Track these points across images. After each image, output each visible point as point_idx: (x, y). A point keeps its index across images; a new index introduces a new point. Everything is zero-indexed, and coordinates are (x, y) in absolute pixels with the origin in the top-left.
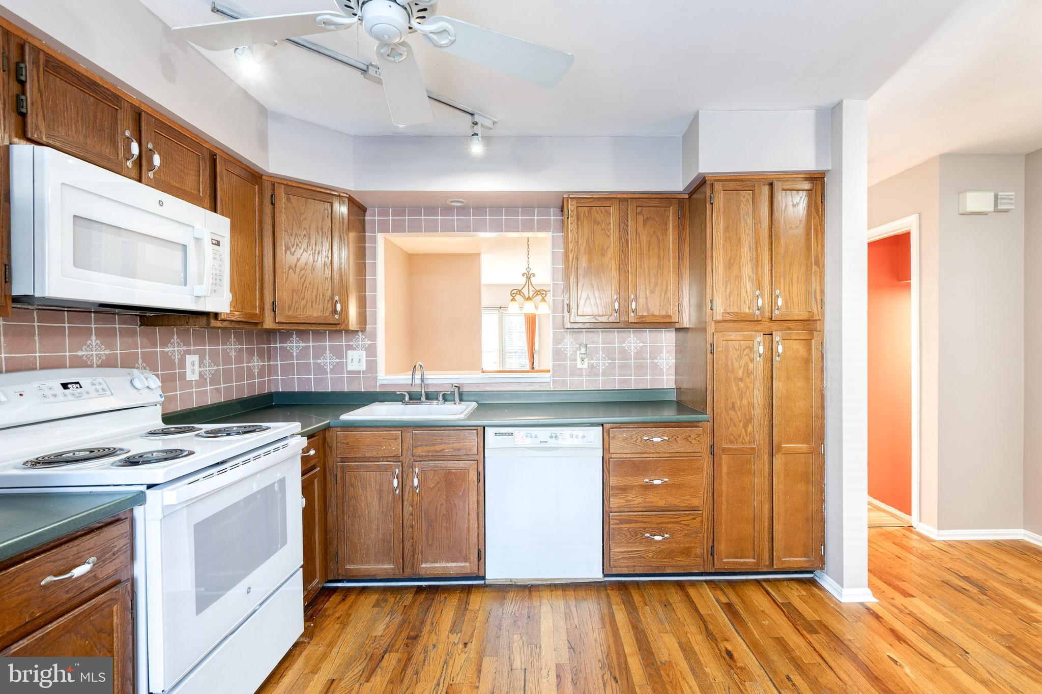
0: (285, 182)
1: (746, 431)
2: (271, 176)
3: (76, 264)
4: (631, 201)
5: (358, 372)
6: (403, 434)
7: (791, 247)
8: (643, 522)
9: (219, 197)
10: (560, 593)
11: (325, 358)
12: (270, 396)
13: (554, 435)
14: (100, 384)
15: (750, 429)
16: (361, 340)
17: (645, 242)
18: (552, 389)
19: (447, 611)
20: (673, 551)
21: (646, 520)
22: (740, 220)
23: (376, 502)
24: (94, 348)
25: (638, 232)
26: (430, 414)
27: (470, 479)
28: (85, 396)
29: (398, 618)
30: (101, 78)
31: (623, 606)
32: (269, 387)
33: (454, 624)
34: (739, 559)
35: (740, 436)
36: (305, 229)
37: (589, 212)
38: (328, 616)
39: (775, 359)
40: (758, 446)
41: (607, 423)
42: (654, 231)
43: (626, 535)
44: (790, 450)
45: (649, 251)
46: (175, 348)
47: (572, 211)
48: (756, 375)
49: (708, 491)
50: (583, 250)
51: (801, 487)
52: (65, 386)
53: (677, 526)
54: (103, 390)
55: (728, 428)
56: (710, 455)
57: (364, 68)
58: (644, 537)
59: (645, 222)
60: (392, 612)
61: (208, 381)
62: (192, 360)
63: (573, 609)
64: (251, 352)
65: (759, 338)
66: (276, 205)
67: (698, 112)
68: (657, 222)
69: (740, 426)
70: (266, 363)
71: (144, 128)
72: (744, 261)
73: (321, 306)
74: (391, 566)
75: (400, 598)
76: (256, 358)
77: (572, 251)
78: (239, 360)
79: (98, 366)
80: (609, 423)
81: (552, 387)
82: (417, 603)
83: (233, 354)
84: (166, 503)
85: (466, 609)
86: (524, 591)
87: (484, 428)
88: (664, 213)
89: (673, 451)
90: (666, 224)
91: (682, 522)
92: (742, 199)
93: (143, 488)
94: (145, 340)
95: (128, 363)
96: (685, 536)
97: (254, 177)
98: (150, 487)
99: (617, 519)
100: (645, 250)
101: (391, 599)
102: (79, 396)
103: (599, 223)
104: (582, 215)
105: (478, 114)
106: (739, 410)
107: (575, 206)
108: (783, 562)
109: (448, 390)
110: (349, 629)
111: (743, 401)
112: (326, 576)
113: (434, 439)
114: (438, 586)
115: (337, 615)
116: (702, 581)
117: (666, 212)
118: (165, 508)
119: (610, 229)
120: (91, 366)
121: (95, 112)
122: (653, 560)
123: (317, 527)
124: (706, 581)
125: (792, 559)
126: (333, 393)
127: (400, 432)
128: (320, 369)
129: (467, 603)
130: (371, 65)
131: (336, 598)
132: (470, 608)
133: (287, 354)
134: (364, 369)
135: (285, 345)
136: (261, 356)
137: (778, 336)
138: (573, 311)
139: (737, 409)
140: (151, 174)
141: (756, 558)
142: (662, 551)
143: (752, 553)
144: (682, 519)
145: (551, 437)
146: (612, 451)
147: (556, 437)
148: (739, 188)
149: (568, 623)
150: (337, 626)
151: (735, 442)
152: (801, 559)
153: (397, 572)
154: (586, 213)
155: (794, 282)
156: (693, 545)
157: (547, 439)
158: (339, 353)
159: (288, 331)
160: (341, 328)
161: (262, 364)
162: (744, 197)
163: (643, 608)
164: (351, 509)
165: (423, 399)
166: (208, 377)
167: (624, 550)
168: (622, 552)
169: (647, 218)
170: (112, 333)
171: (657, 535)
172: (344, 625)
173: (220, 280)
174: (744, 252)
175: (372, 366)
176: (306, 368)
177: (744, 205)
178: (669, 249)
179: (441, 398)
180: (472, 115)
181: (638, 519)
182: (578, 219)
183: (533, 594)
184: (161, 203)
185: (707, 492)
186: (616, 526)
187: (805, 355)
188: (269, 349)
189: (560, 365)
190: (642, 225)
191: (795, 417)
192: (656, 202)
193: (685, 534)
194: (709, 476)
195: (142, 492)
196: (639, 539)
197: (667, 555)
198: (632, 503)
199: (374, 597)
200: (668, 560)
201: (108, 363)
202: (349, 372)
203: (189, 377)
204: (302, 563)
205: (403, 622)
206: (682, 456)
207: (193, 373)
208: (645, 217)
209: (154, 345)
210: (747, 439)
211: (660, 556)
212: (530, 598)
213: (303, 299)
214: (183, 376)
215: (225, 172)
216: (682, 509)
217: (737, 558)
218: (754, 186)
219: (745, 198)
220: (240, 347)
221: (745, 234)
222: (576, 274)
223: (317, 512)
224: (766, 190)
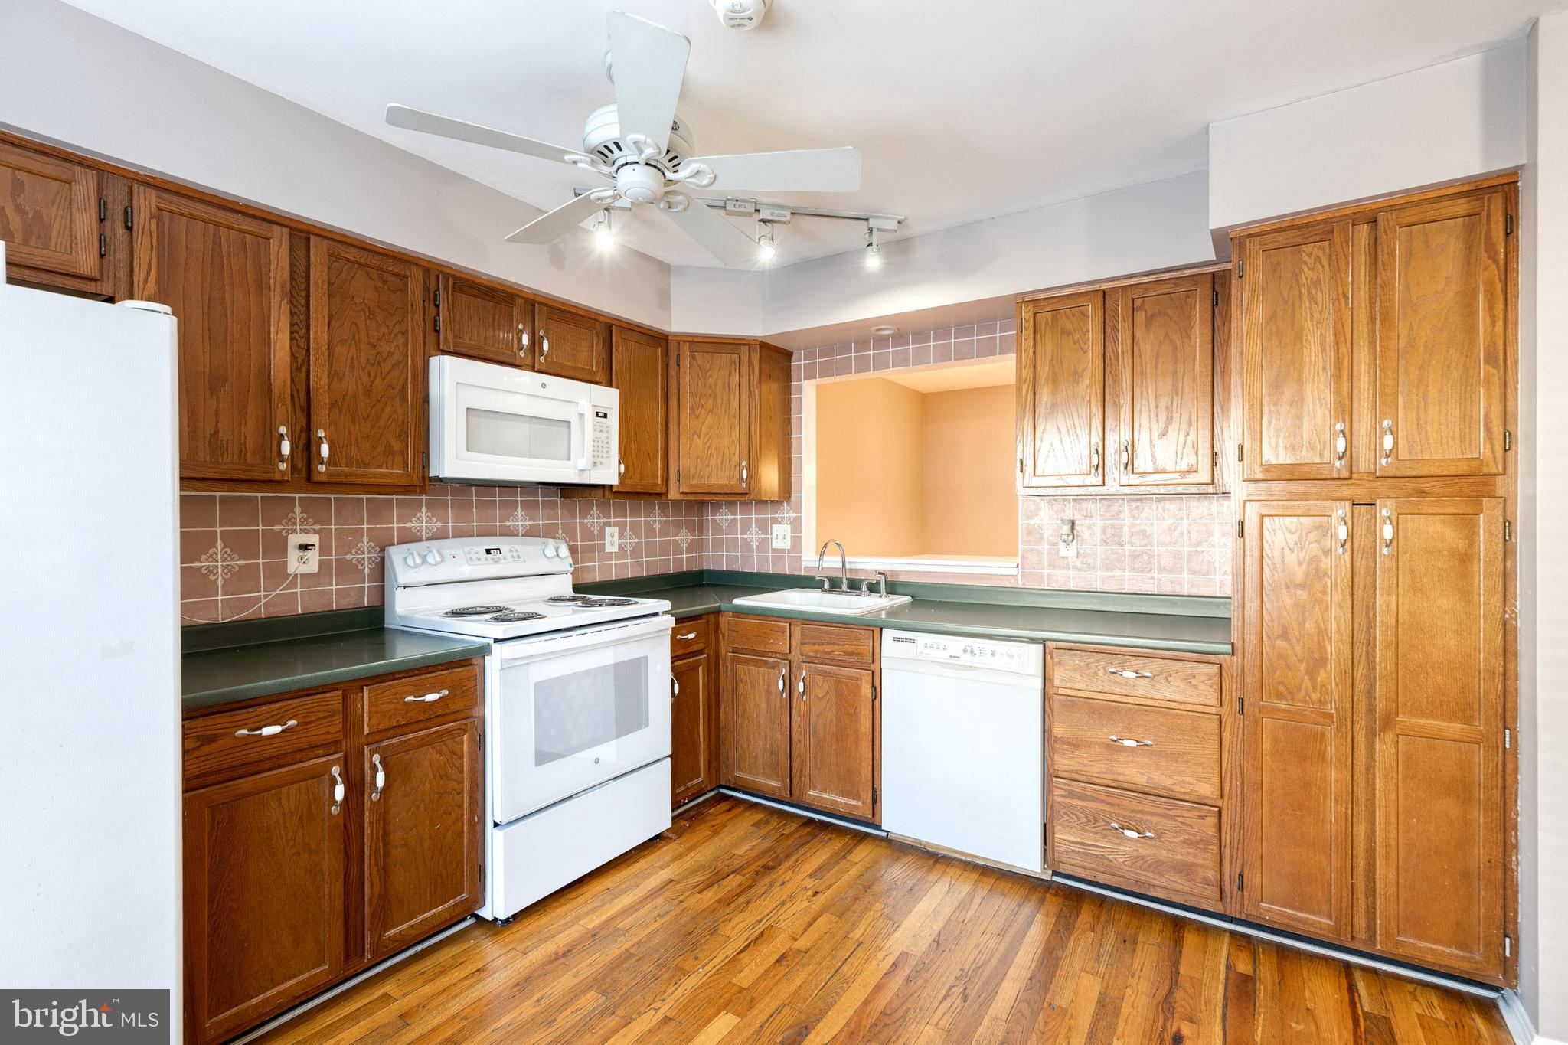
0: (691, 339)
1: (1314, 681)
2: (676, 335)
3: (468, 450)
4: (1123, 291)
5: (783, 551)
6: (792, 628)
7: (1423, 334)
8: (1109, 804)
9: (614, 368)
10: (975, 876)
11: (751, 533)
12: (700, 574)
13: (969, 649)
14: (516, 551)
15: (1322, 676)
16: (786, 512)
17: (1148, 354)
18: (1020, 586)
19: (821, 854)
20: (1161, 863)
21: (1112, 800)
22: (1300, 297)
23: (763, 705)
24: (520, 519)
25: (1136, 340)
26: (820, 605)
27: (862, 694)
28: (503, 561)
29: (768, 843)
30: (500, 284)
31: (1054, 920)
32: (701, 563)
33: (816, 871)
34: (1297, 911)
35: (1299, 689)
36: (710, 387)
37: (1055, 318)
38: (706, 822)
39: (1381, 550)
40: (1338, 712)
41: (1050, 640)
42: (1167, 335)
43: (1079, 818)
44: (1417, 729)
45: (1156, 367)
46: (594, 520)
47: (1027, 321)
48: (1336, 580)
49: (1234, 777)
50: (1044, 377)
51: (1449, 807)
52: (488, 551)
53: (1169, 823)
54: (518, 556)
55: (1275, 672)
56: (1238, 715)
57: (722, 204)
58: (1109, 827)
59: (1149, 321)
60: (765, 837)
61: (629, 553)
62: (611, 532)
63: (978, 900)
64: (678, 525)
65: (1342, 510)
66: (681, 366)
67: (1208, 126)
68: (1171, 318)
69: (1300, 670)
70: (697, 538)
71: (537, 317)
72: (1310, 372)
73: (727, 472)
74: (778, 784)
75: (784, 825)
76: (684, 531)
77: (1025, 381)
78: (664, 532)
79: (523, 535)
80: (1053, 640)
81: (1020, 582)
82: (798, 834)
83: (657, 526)
84: (504, 657)
85: (844, 857)
86: (928, 859)
87: (881, 629)
88: (1186, 301)
89: (1163, 698)
90: (1189, 318)
91: (1178, 819)
92: (1305, 258)
93: (491, 641)
94: (565, 511)
95: (549, 533)
96: (1184, 842)
97: (659, 340)
98: (496, 641)
99: (1066, 790)
100: (1148, 365)
101: (774, 823)
102: (497, 561)
103: (1069, 333)
104: (1043, 324)
105: (874, 217)
106: (1298, 641)
107: (1031, 314)
108: (1398, 943)
109: (874, 578)
110: (716, 839)
111: (1307, 625)
112: (718, 778)
113: (823, 637)
114: (831, 824)
115: (714, 823)
116: (1225, 930)
117: (1189, 300)
118: (503, 661)
119: (1088, 339)
120: (517, 535)
121: (494, 315)
122: (1126, 868)
123: (701, 721)
124: (1233, 933)
125: (1422, 944)
126: (758, 574)
127: (788, 625)
128: (746, 546)
129: (850, 852)
130: (728, 199)
131: (724, 806)
132: (849, 858)
133: (717, 529)
134: (789, 547)
135: (715, 517)
136: (691, 530)
137: (1386, 507)
138: (1029, 469)
139: (1294, 640)
140: (542, 359)
141: (1334, 919)
142: (1142, 858)
143: (1325, 908)
144: (1178, 813)
145: (965, 651)
146: (1057, 683)
147: (972, 652)
148: (1299, 240)
149: (956, 914)
150: (707, 833)
151: (1289, 698)
152: (1448, 950)
153: (783, 793)
154: (1050, 321)
155: (1430, 400)
156: (1201, 862)
157: (960, 653)
158: (764, 528)
159: (718, 501)
160: (751, 498)
161: (691, 537)
162: (1309, 255)
163: (1084, 931)
164: (741, 708)
165: (844, 587)
166: (629, 550)
167: (1075, 840)
168: (1073, 842)
169: (1153, 315)
170: (535, 505)
171: (1132, 830)
172: (715, 833)
173: (608, 452)
174: (1310, 356)
175: (797, 543)
176: (733, 544)
177: (1309, 269)
178: (1194, 361)
179: (864, 587)
180: (867, 220)
181: (1099, 797)
182: (1035, 332)
183: (938, 866)
184: (544, 386)
185: (1231, 778)
186: (1062, 799)
187: (1461, 545)
188: (701, 522)
189: (1032, 550)
190: (1144, 328)
191: (1432, 668)
192: (1170, 286)
193: (1185, 839)
194: (1234, 750)
195: (489, 644)
196: (1100, 828)
197: (1150, 867)
198: (1087, 769)
199: (759, 816)
200: (1151, 875)
201: (531, 533)
202: (774, 551)
203: (608, 548)
204: (670, 753)
205: (770, 849)
206: (1182, 708)
207: (612, 544)
208: (1149, 313)
209: (574, 516)
210: (1315, 696)
211: (1139, 864)
212: (930, 870)
213: (708, 466)
214: (602, 547)
215: (620, 341)
216: (1182, 797)
217: (1292, 908)
218: (1333, 231)
219: (1313, 257)
220: (665, 519)
221: (1312, 321)
222: (1032, 415)
223: (701, 704)
224: (1364, 230)
